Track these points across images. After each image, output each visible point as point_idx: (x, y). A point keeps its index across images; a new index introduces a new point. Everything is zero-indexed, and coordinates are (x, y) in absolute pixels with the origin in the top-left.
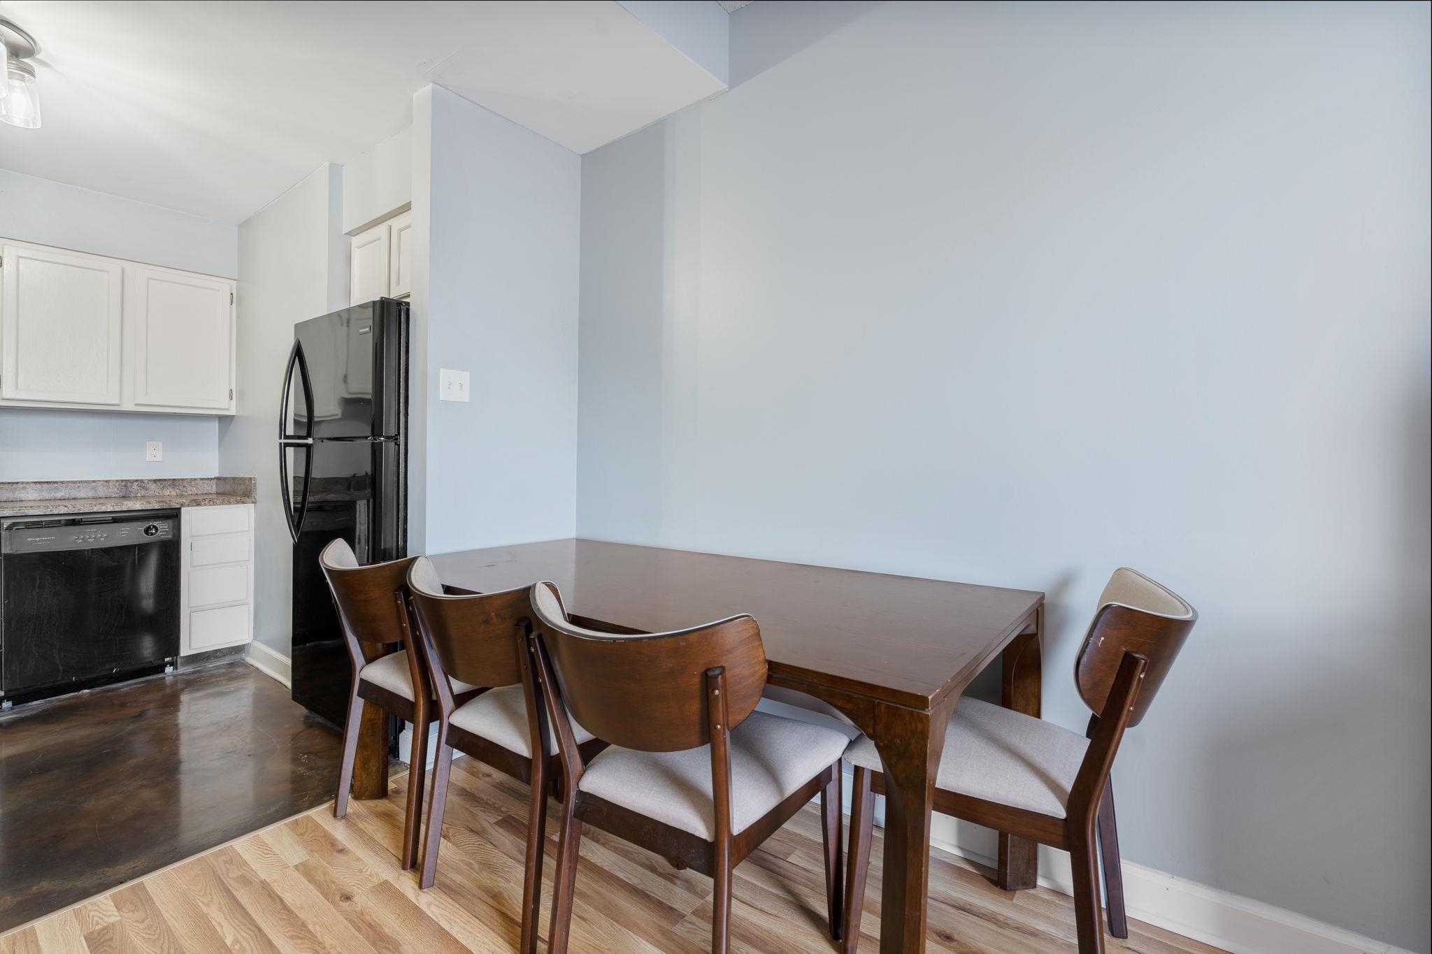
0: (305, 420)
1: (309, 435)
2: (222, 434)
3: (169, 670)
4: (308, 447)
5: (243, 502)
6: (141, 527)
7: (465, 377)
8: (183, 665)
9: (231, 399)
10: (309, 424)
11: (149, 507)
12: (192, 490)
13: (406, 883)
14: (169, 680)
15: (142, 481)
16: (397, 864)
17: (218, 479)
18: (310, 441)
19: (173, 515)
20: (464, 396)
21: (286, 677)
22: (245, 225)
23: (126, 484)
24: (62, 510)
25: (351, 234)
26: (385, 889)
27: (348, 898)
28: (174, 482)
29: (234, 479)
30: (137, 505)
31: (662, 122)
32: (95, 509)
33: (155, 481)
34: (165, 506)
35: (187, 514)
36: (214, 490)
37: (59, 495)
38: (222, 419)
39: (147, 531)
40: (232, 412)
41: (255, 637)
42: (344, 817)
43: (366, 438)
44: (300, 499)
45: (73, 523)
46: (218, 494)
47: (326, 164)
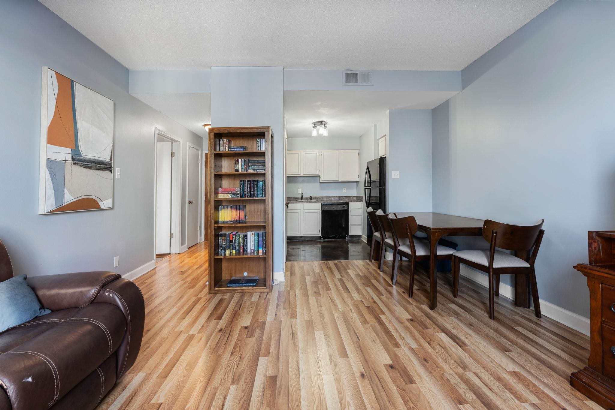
0: (369, 181)
1: (370, 186)
2: (357, 185)
3: (347, 238)
4: (370, 189)
5: (360, 202)
6: (342, 206)
7: (398, 172)
8: (350, 237)
9: (358, 177)
10: (370, 182)
11: (343, 202)
12: (351, 199)
13: (378, 271)
14: (347, 240)
15: (342, 197)
16: (378, 268)
17: (356, 196)
18: (371, 188)
19: (347, 204)
20: (398, 177)
21: (366, 241)
22: (361, 137)
23: (340, 197)
24: (330, 202)
25: (379, 139)
26: (375, 270)
27: (368, 269)
28: (348, 197)
29: (359, 196)
30: (341, 202)
31: (448, 100)
32: (335, 202)
33: (345, 197)
34: (346, 202)
35: (350, 204)
36: (356, 199)
37: (329, 199)
38: (357, 182)
39: (343, 207)
40: (359, 181)
41: (363, 234)
42: (371, 262)
43: (378, 187)
44: (368, 202)
45: (331, 205)
46: (356, 200)
47: (374, 124)
